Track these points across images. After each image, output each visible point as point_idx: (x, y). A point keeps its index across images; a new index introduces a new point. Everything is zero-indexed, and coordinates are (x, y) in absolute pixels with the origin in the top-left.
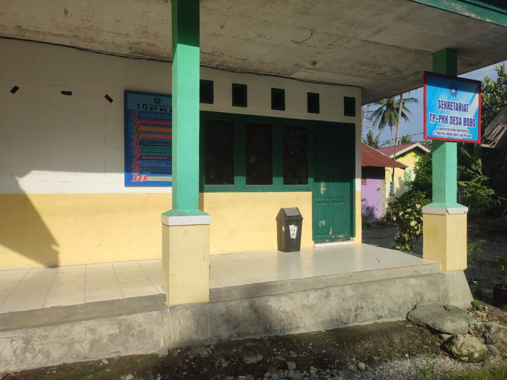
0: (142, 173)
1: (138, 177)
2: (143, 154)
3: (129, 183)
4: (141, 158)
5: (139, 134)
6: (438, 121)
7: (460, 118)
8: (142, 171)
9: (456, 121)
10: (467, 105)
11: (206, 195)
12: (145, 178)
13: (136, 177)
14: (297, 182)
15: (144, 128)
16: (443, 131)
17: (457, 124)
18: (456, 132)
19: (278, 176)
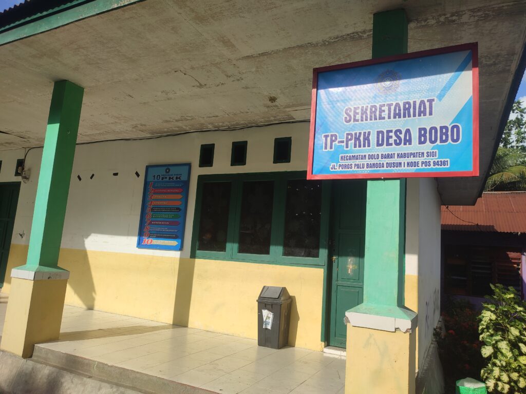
0: (149, 237)
1: (147, 240)
2: (153, 219)
3: (140, 245)
4: (150, 223)
5: (152, 202)
6: (344, 144)
7: (408, 131)
8: (150, 235)
9: (394, 138)
10: (431, 101)
11: (199, 262)
12: (152, 241)
13: (145, 240)
14: (303, 254)
15: (156, 196)
16: (357, 162)
17: (399, 144)
18: (396, 160)
19: (277, 244)
